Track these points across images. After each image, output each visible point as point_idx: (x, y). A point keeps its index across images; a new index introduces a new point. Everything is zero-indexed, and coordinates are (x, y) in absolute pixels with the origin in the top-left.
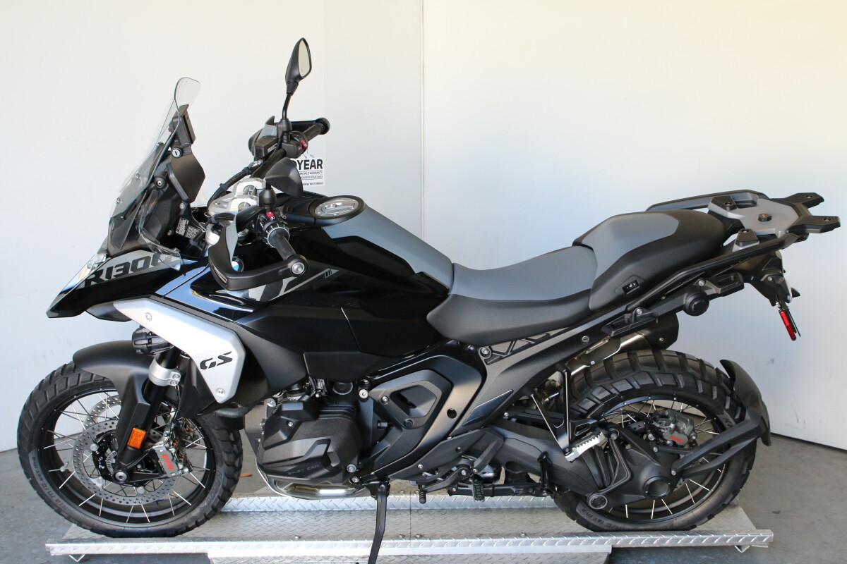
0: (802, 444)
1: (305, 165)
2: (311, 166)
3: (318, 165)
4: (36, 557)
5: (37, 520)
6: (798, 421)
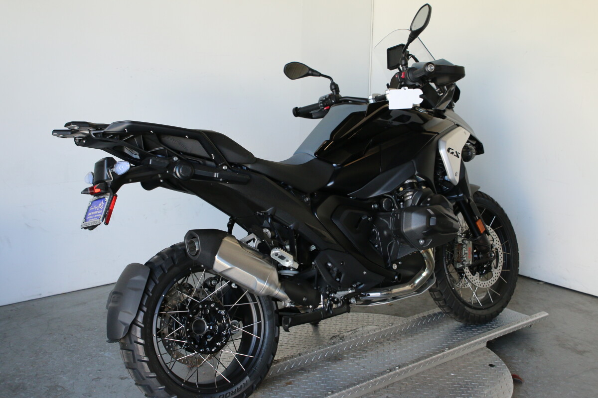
5: (89, 345)
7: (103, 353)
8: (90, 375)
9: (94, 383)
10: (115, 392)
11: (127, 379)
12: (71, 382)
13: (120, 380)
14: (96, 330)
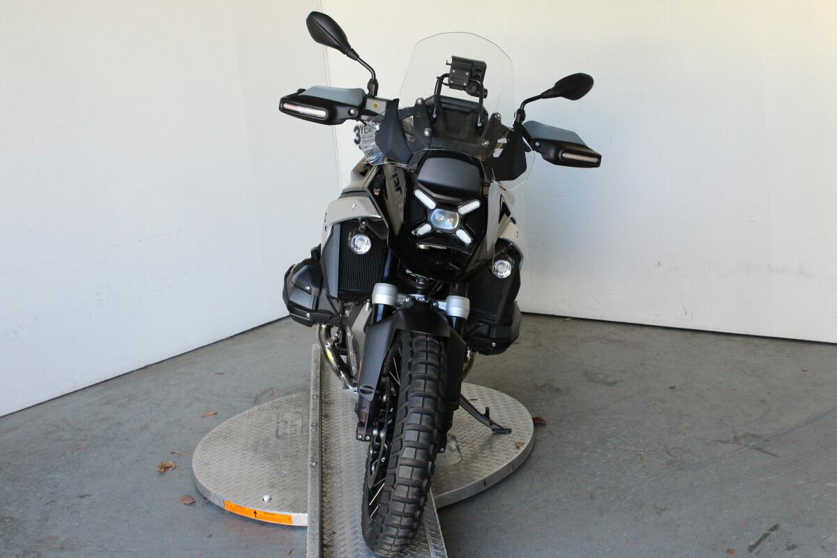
0: (693, 333)
4: (41, 499)
5: (33, 471)
6: (686, 314)
7: (51, 475)
8: (43, 500)
9: (48, 507)
10: (76, 512)
11: (87, 497)
12: (21, 511)
13: (80, 499)
14: (38, 454)
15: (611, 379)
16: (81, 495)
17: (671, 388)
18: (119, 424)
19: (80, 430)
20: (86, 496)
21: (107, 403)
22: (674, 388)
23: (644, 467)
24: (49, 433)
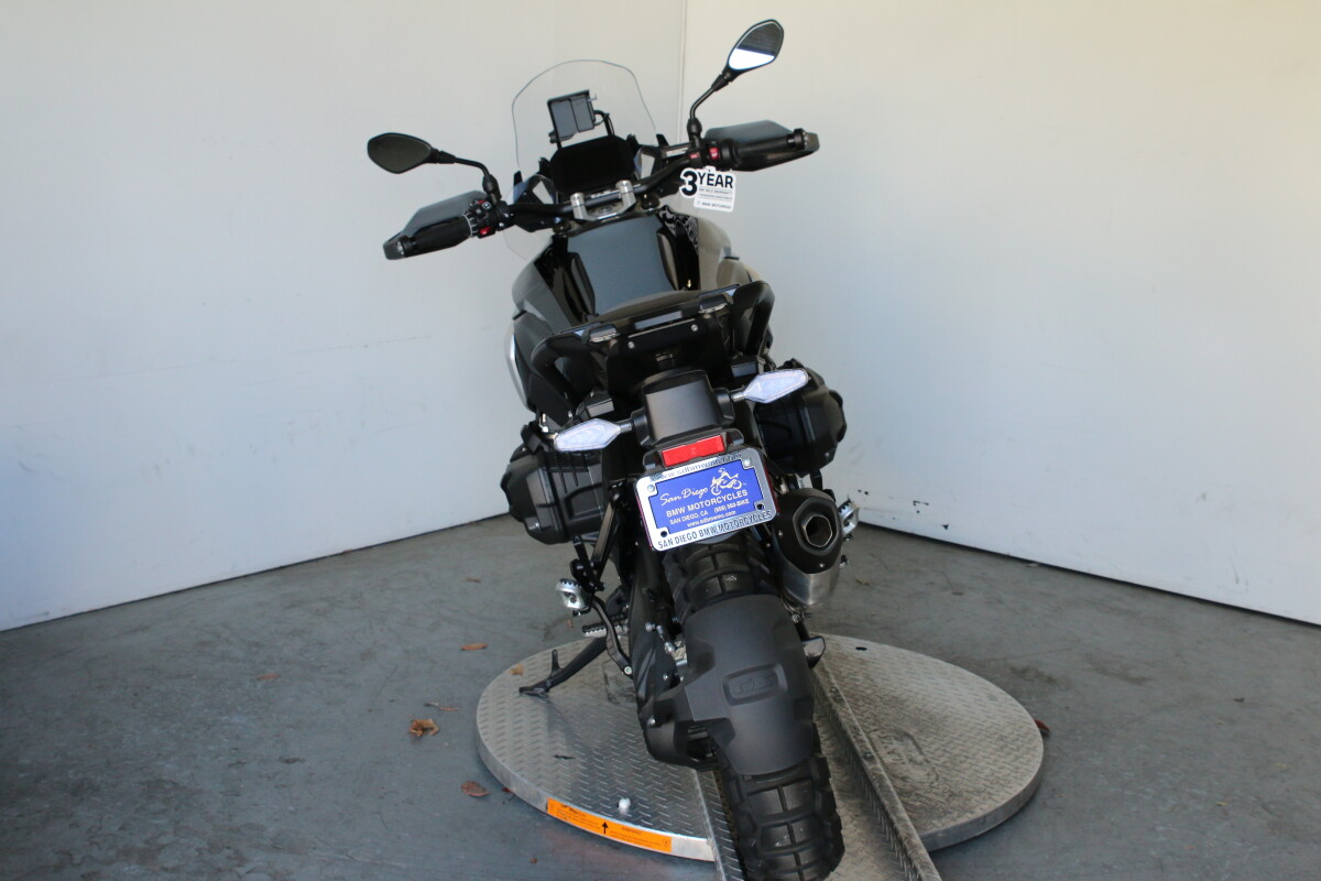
0: (1245, 614)
1: (709, 179)
2: (717, 183)
3: (727, 183)
4: (217, 756)
5: (192, 705)
6: (1237, 582)
7: (226, 718)
8: (221, 758)
9: (234, 771)
10: (284, 786)
11: (297, 763)
12: (188, 772)
13: (286, 765)
14: (194, 677)
15: (1134, 673)
16: (287, 758)
17: (1237, 700)
18: (322, 644)
19: (257, 644)
20: (294, 761)
21: (292, 606)
22: (1241, 700)
23: (1232, 827)
24: (205, 644)
